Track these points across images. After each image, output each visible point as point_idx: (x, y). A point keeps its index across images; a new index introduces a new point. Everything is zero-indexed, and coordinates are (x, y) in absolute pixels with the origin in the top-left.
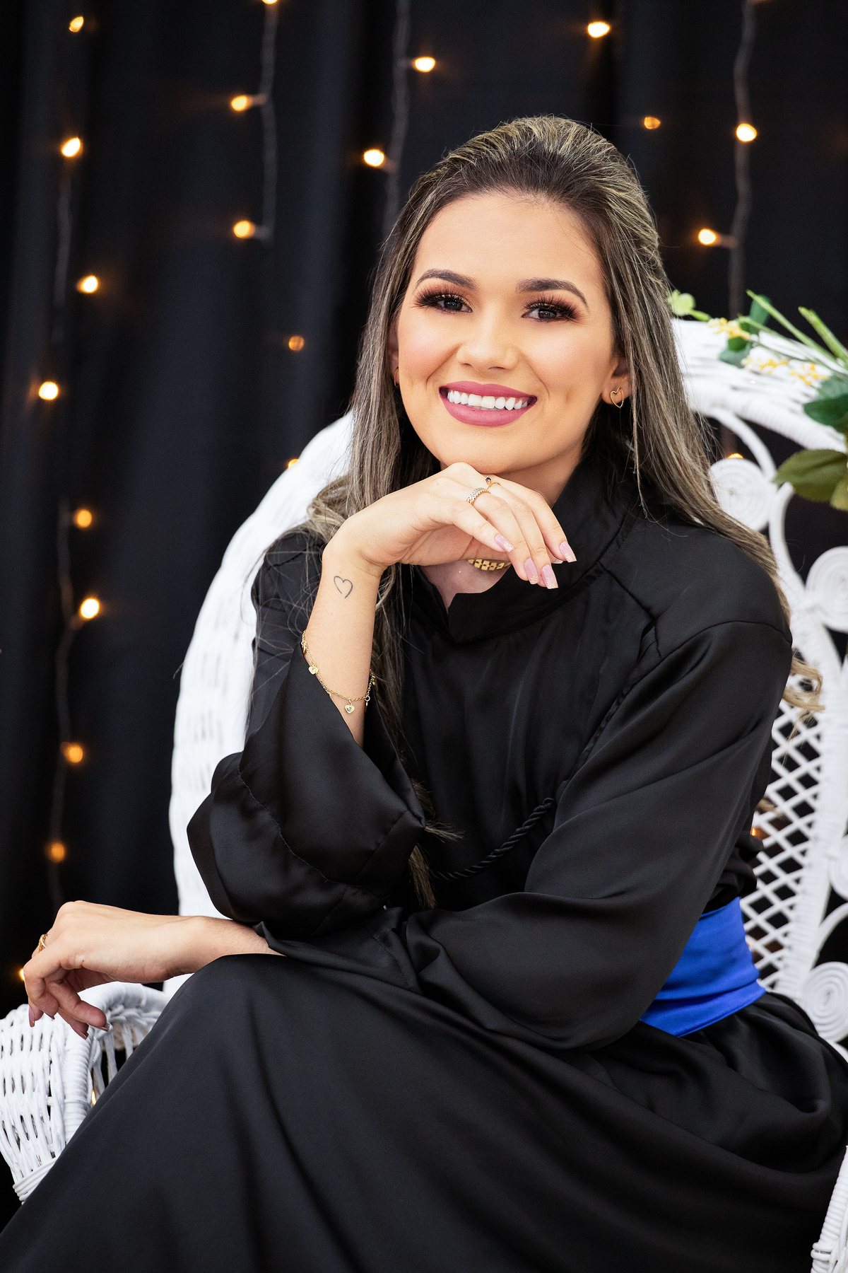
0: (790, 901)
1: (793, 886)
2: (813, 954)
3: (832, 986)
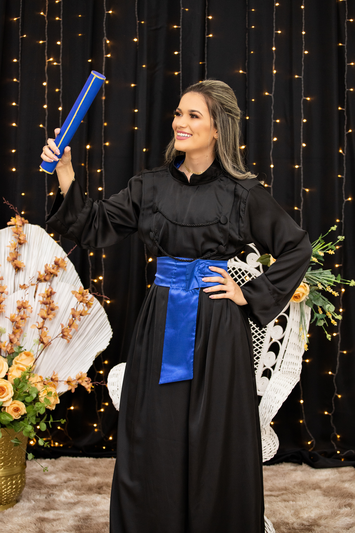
0: (263, 339)
1: (264, 336)
2: (267, 349)
3: (270, 356)
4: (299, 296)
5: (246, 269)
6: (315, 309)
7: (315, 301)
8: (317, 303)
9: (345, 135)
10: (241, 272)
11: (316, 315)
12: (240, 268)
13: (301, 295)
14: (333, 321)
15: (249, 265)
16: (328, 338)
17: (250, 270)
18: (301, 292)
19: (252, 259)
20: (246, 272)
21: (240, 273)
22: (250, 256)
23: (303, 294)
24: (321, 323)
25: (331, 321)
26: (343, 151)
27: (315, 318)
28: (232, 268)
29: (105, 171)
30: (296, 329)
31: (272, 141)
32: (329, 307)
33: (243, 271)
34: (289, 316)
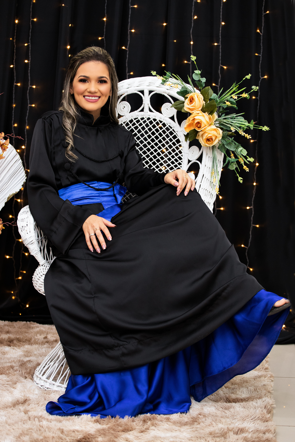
4: (212, 139)
5: (161, 119)
6: (228, 153)
7: (227, 145)
8: (230, 148)
9: (263, 15)
10: (156, 122)
11: (228, 158)
12: (155, 118)
13: (214, 138)
14: (245, 167)
15: (164, 115)
16: (239, 181)
17: (165, 120)
18: (214, 135)
19: (167, 109)
20: (161, 122)
21: (154, 123)
22: (165, 105)
23: (216, 137)
24: (233, 167)
25: (243, 166)
26: (260, 31)
27: (227, 161)
28: (147, 118)
29: (31, 46)
30: (208, 175)
31: (193, 19)
32: (241, 151)
33: (158, 120)
34: (201, 163)
